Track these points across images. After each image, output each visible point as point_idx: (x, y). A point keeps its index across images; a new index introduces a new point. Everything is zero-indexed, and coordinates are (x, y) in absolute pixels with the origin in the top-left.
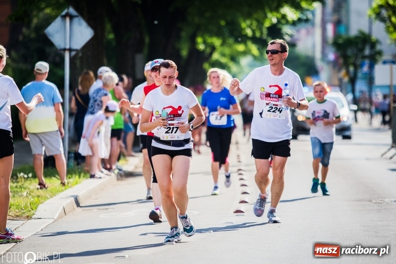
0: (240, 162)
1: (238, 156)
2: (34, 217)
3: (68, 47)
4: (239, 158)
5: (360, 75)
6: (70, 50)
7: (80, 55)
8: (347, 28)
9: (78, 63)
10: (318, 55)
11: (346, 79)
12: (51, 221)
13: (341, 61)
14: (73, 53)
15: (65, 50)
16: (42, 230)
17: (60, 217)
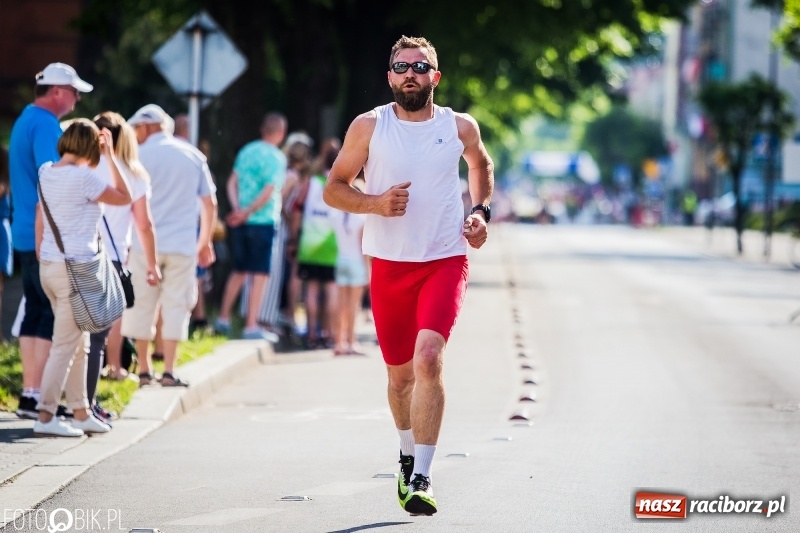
0: (517, 321)
1: (515, 310)
2: (124, 414)
3: (195, 88)
4: (516, 316)
5: (750, 161)
6: (200, 96)
7: (218, 105)
8: (728, 69)
9: (213, 120)
10: (669, 118)
11: (723, 169)
12: (156, 424)
13: (715, 133)
14: (206, 102)
15: (189, 95)
16: (140, 441)
17: (174, 417)
